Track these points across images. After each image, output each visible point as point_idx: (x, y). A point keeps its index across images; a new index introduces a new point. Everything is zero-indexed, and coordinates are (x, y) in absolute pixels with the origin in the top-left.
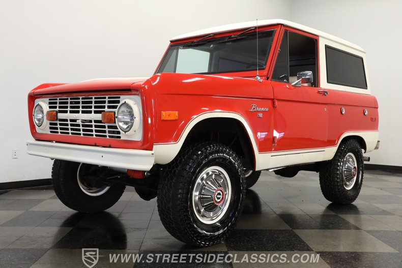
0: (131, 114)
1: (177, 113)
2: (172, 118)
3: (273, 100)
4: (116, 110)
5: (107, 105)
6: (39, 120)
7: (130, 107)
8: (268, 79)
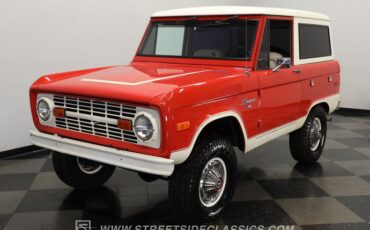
0: (150, 125)
1: (188, 123)
2: (185, 128)
3: (258, 91)
4: (133, 120)
5: (121, 112)
6: (44, 114)
7: (148, 120)
8: (253, 70)
